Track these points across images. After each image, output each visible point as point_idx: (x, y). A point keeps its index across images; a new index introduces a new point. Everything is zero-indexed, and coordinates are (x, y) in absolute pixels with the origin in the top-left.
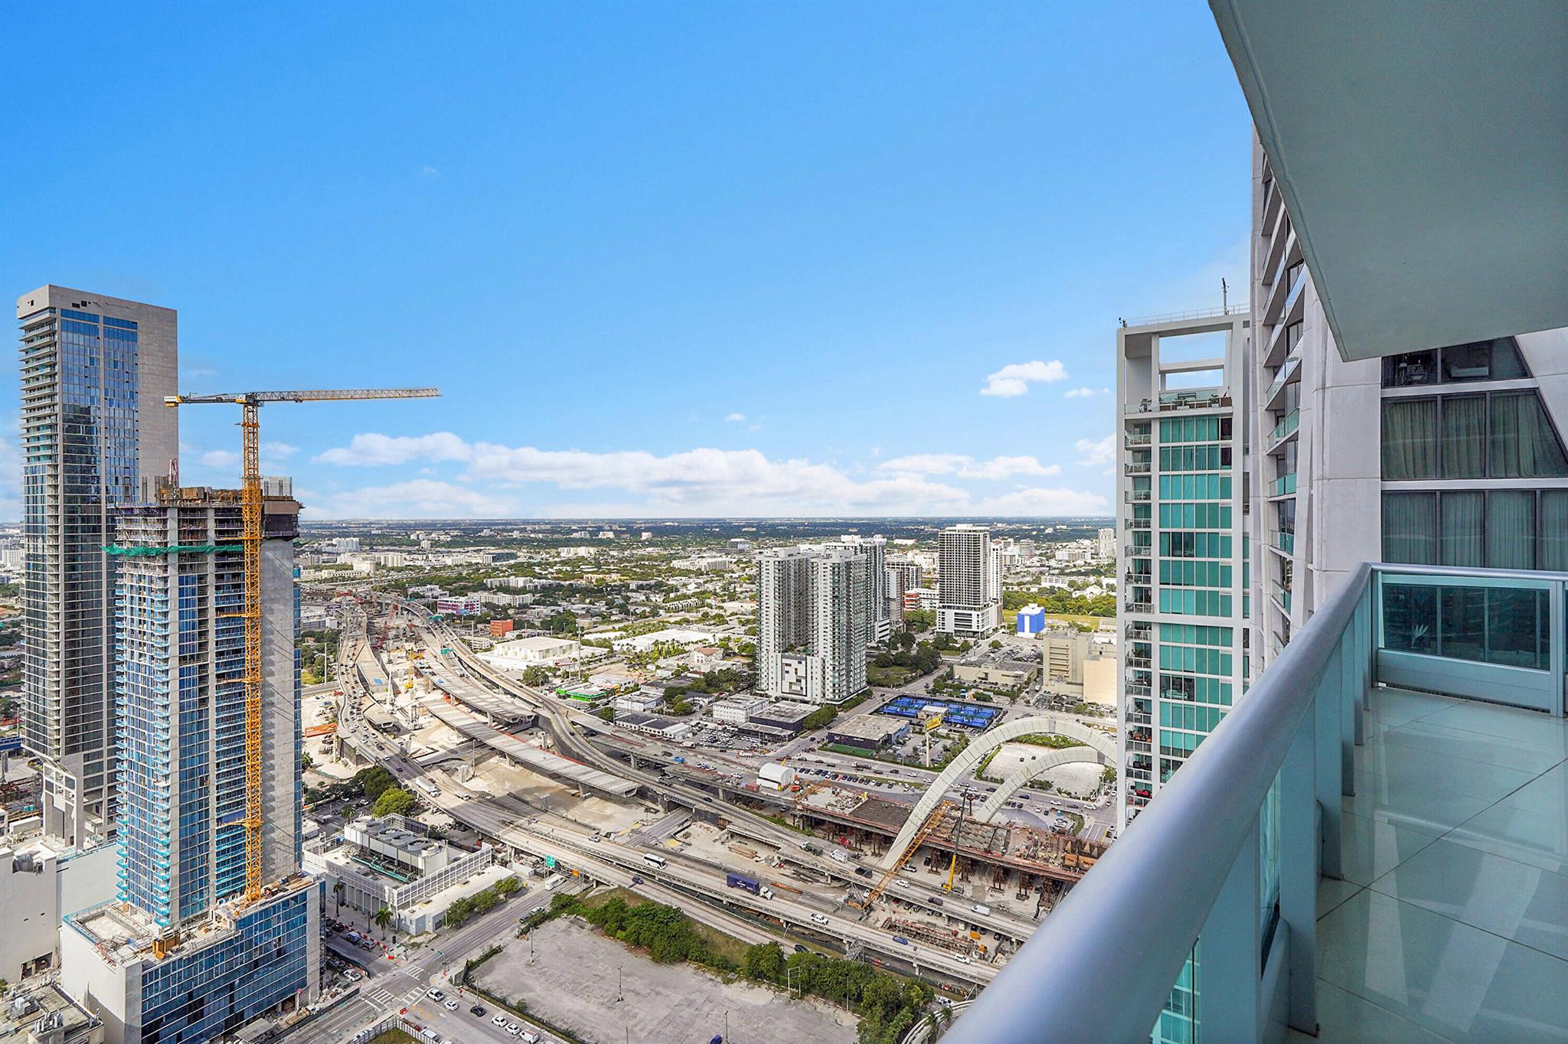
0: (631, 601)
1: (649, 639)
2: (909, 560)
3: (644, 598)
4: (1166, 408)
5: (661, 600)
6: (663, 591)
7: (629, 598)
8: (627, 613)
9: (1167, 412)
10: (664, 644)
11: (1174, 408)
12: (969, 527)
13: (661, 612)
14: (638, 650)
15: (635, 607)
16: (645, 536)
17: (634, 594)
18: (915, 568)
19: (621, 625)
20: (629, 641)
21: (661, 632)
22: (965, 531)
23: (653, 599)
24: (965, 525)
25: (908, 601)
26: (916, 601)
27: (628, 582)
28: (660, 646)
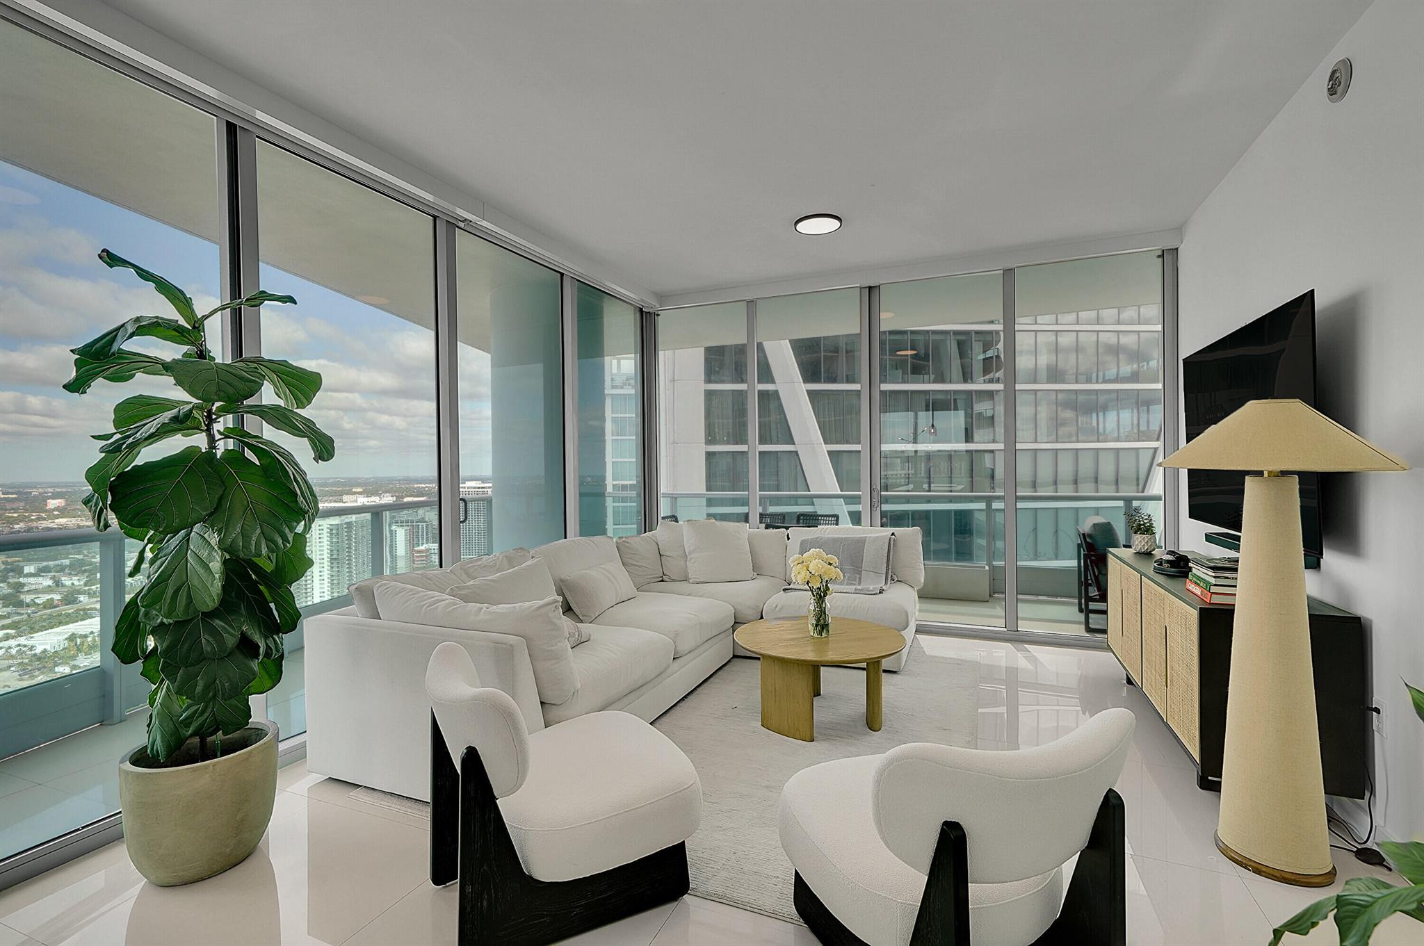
0: (26, 589)
1: (59, 634)
2: (420, 517)
3: (50, 582)
4: (616, 387)
5: (82, 583)
6: (85, 571)
7: (23, 585)
8: (20, 604)
9: (617, 390)
10: (86, 636)
11: (622, 388)
12: (479, 484)
13: (82, 598)
14: (38, 650)
15: (33, 596)
16: (53, 503)
17: (32, 580)
18: (425, 524)
19: (9, 621)
20: (22, 640)
21: (80, 623)
22: (475, 488)
23: (68, 583)
24: (474, 482)
25: (417, 557)
26: (426, 556)
27: (21, 564)
28: (79, 641)
